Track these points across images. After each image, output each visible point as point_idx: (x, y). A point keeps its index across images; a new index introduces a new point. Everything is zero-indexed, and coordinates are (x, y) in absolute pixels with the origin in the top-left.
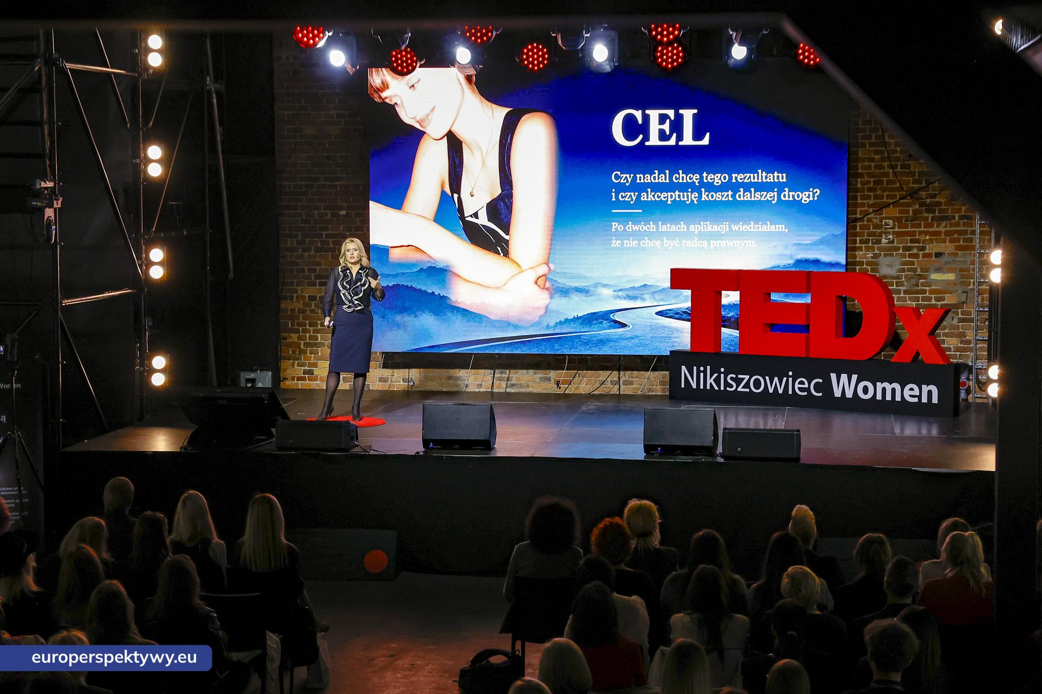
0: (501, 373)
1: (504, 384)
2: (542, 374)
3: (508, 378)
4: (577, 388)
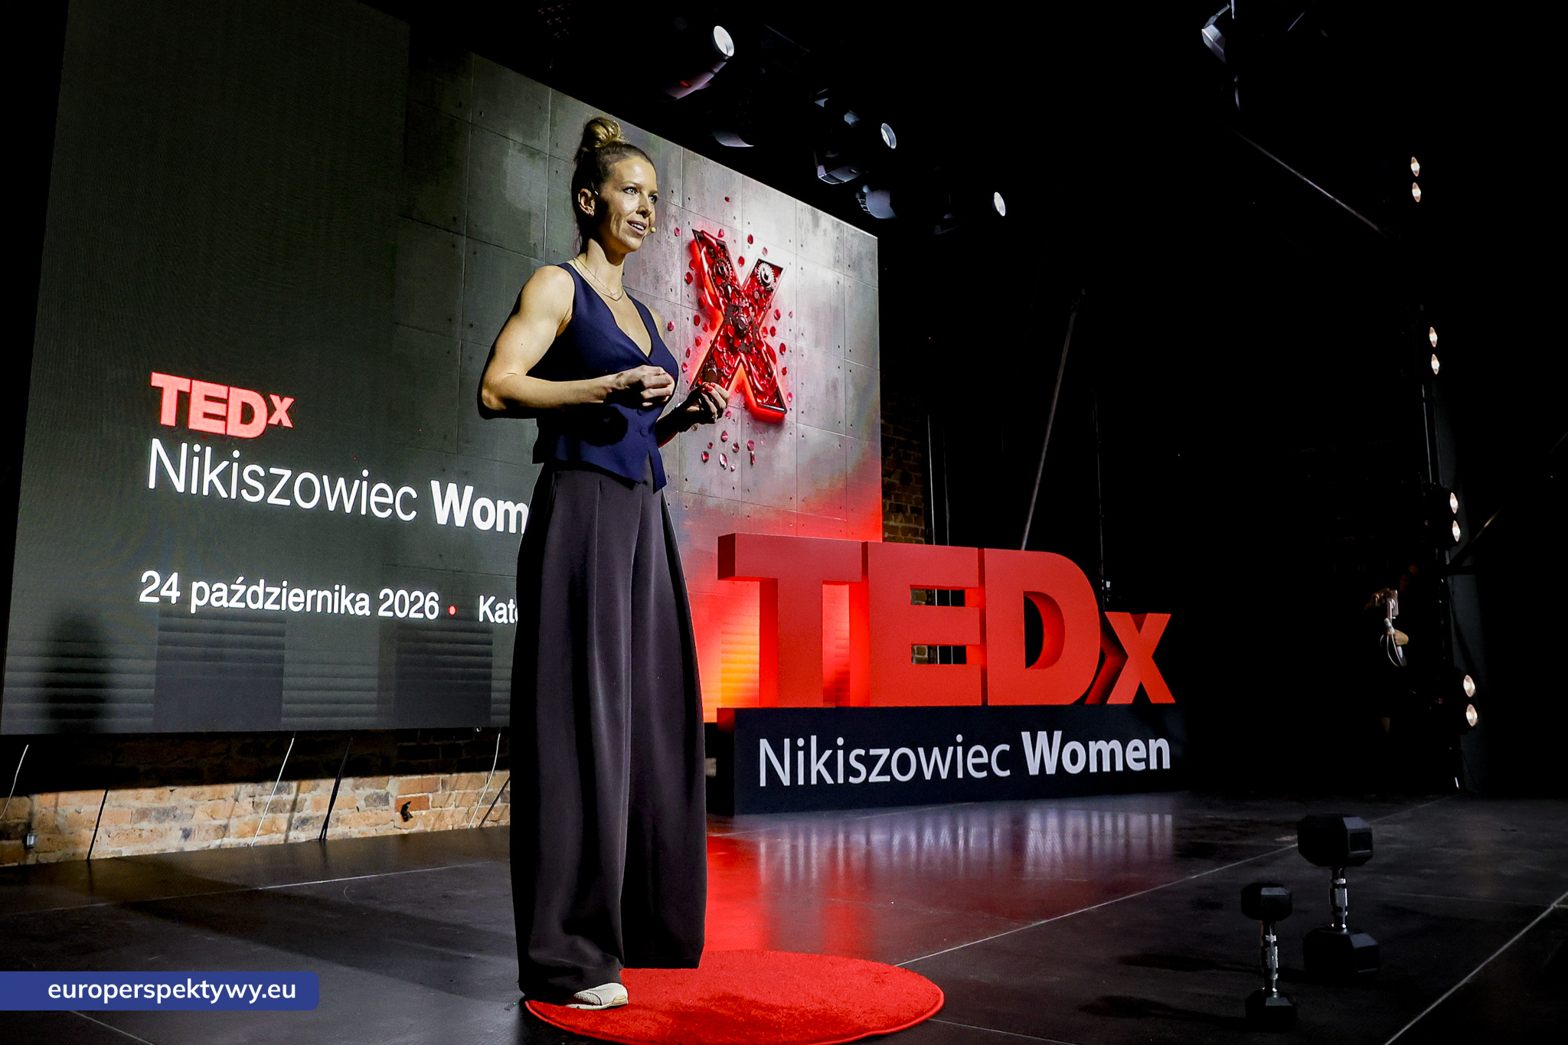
0: (279, 790)
1: (282, 819)
2: (371, 786)
3: (295, 802)
4: (440, 817)
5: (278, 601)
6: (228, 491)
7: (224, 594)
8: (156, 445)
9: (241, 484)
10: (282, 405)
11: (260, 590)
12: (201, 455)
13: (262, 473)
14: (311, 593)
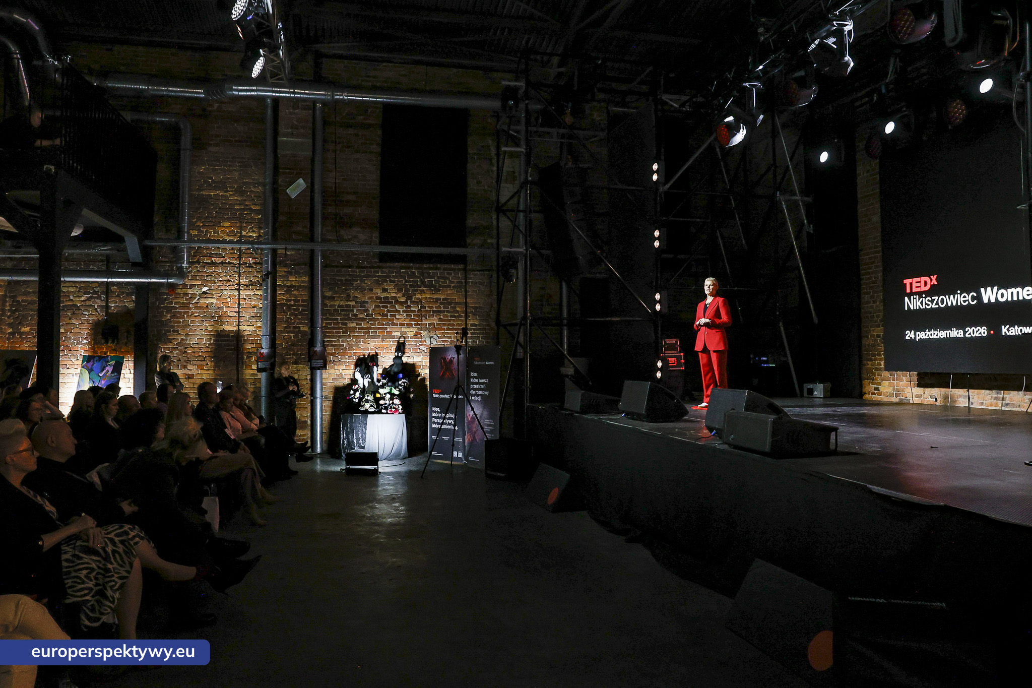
5: (937, 335)
6: (923, 306)
7: (924, 335)
8: (906, 298)
9: (926, 304)
10: (934, 278)
11: (932, 332)
12: (916, 298)
13: (930, 299)
14: (945, 332)
